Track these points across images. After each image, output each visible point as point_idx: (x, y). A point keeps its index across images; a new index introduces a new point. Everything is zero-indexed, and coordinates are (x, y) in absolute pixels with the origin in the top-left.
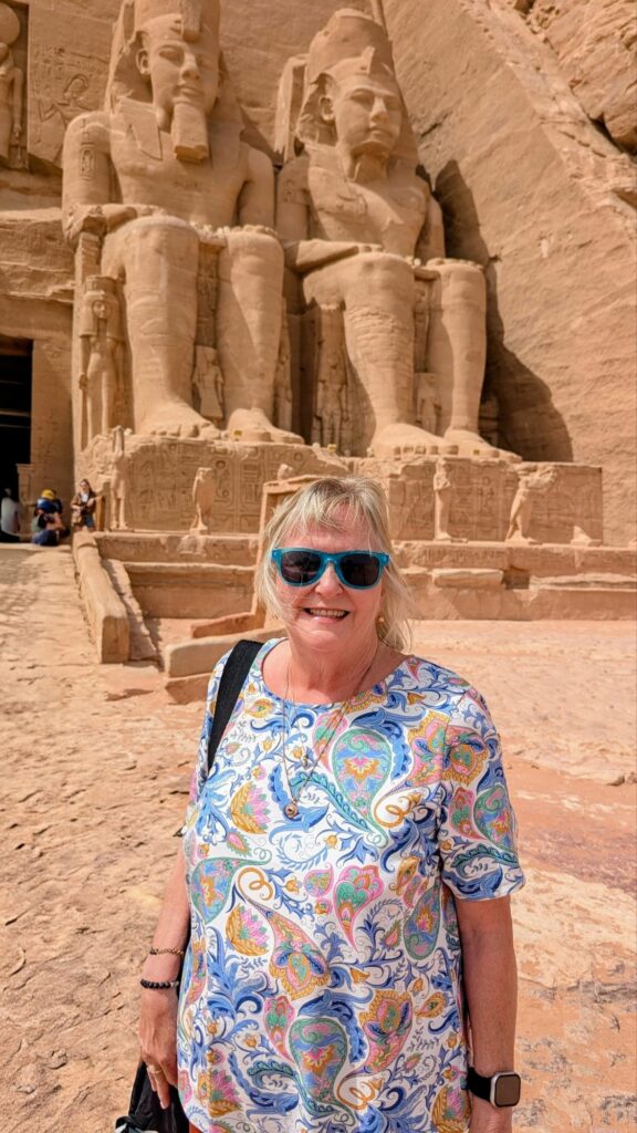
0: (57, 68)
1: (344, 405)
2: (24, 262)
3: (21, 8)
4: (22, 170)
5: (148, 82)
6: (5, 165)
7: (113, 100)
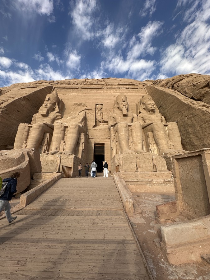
0: (107, 110)
2: (103, 134)
3: (102, 105)
4: (103, 123)
5: (118, 108)
6: (100, 122)
7: (114, 111)
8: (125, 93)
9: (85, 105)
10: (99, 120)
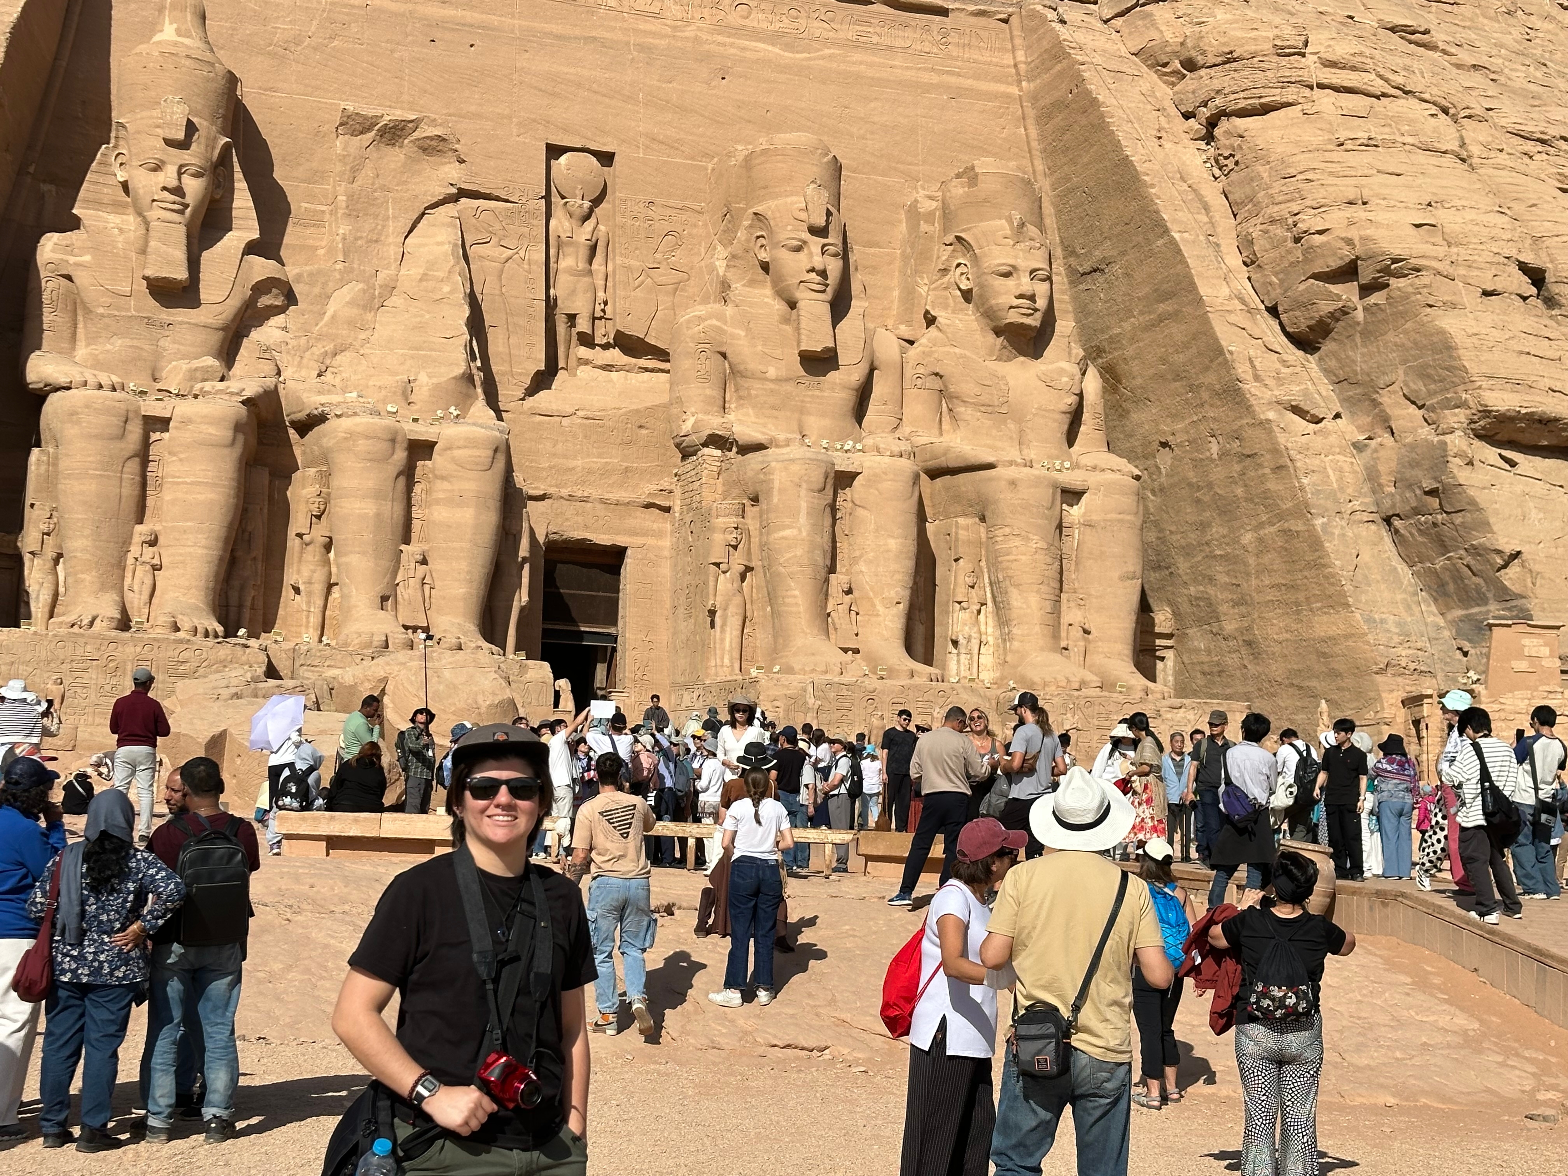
0: (646, 225)
1: (983, 628)
2: (615, 459)
3: (606, 158)
4: (606, 347)
5: (765, 267)
6: (587, 340)
7: (725, 286)
8: (827, 43)
9: (441, 139)
10: (572, 318)
